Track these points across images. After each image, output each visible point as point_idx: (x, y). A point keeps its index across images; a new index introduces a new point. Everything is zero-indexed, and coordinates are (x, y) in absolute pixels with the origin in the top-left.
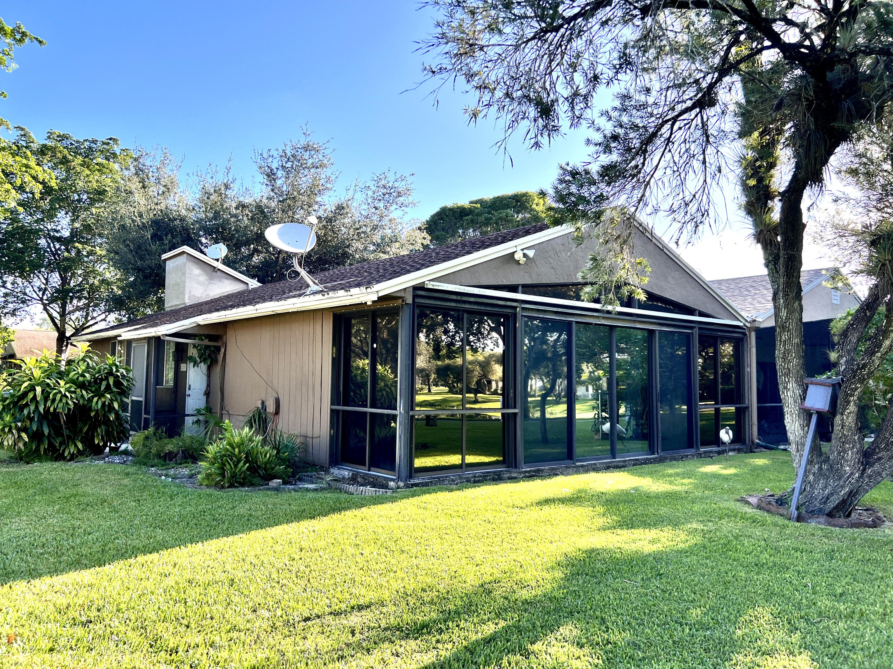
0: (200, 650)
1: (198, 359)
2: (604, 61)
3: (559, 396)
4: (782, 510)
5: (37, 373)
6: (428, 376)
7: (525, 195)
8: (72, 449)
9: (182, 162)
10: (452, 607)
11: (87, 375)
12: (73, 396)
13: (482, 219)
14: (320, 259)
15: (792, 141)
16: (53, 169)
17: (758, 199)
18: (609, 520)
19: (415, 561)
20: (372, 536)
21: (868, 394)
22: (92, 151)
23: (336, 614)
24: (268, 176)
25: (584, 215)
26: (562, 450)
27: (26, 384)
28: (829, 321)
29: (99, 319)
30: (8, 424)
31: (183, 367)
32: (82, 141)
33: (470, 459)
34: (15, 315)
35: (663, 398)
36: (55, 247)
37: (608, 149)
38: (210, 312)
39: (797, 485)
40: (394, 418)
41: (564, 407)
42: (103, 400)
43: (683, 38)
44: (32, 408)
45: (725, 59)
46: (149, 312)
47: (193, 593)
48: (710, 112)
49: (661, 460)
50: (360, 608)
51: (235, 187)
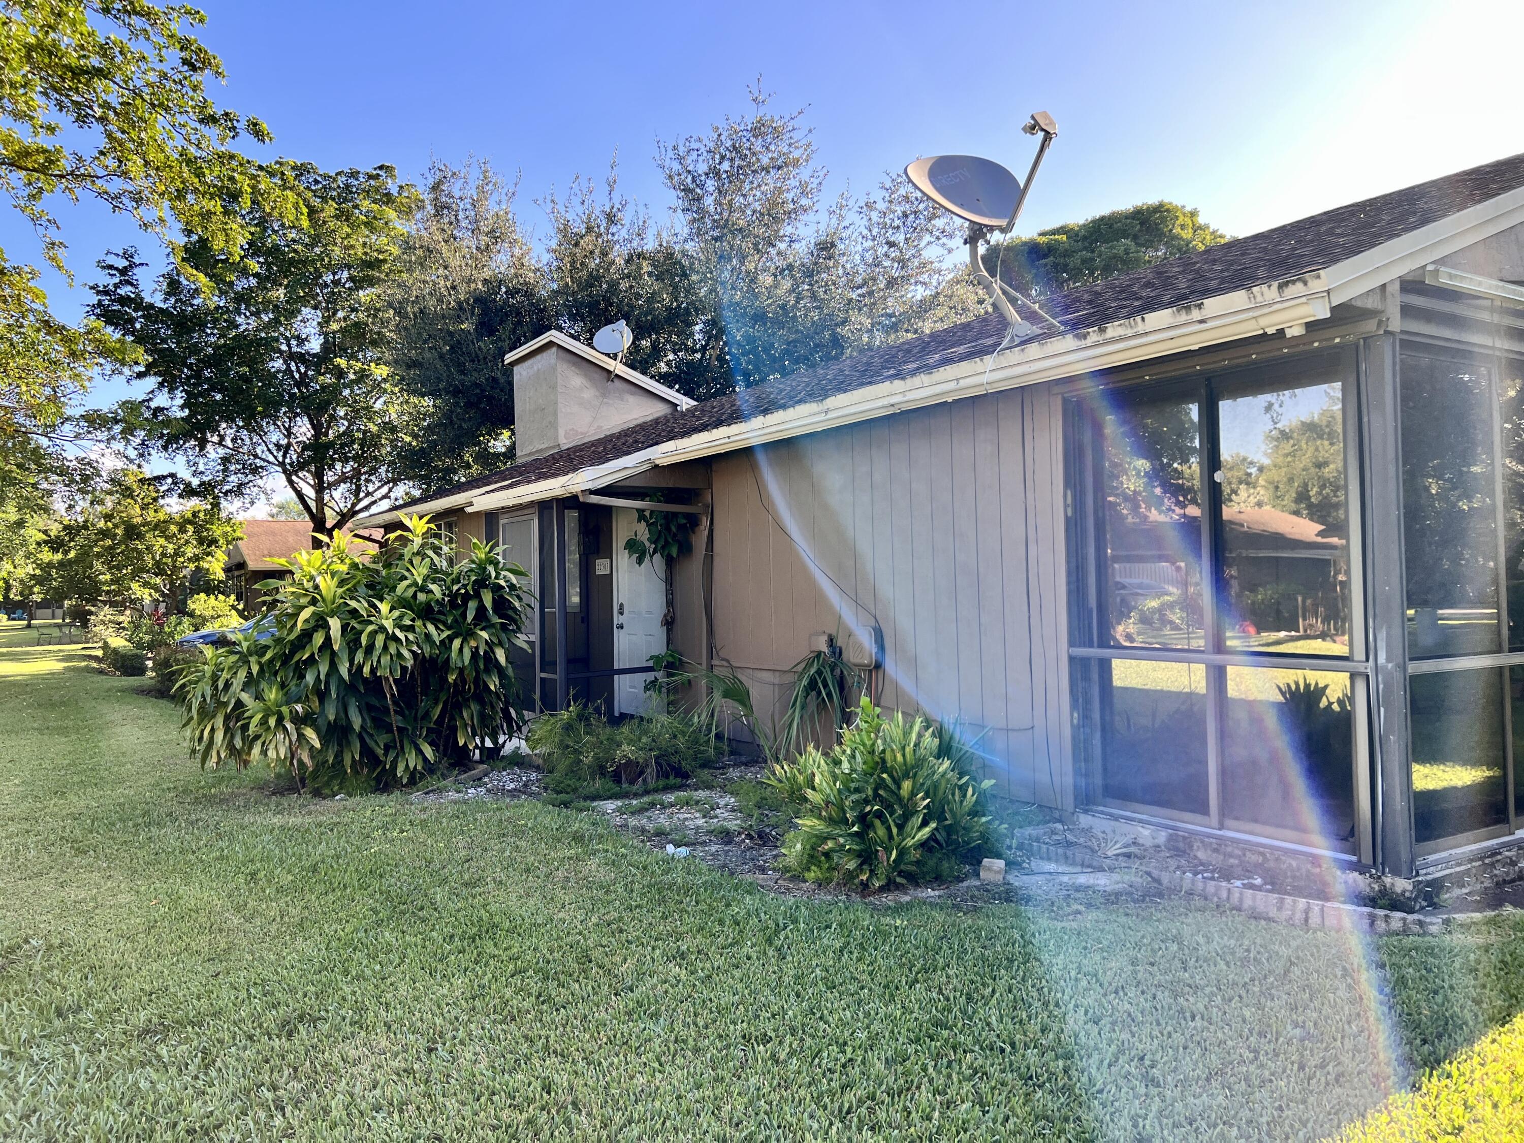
1: (647, 544)
5: (327, 585)
7: (1158, 209)
8: (413, 760)
9: (516, 185)
11: (434, 587)
12: (411, 637)
22: (351, 192)
24: (687, 190)
27: (306, 614)
29: (378, 495)
30: (275, 709)
31: (602, 566)
32: (334, 175)
34: (242, 494)
36: (298, 371)
42: (473, 644)
44: (324, 668)
51: (626, 217)
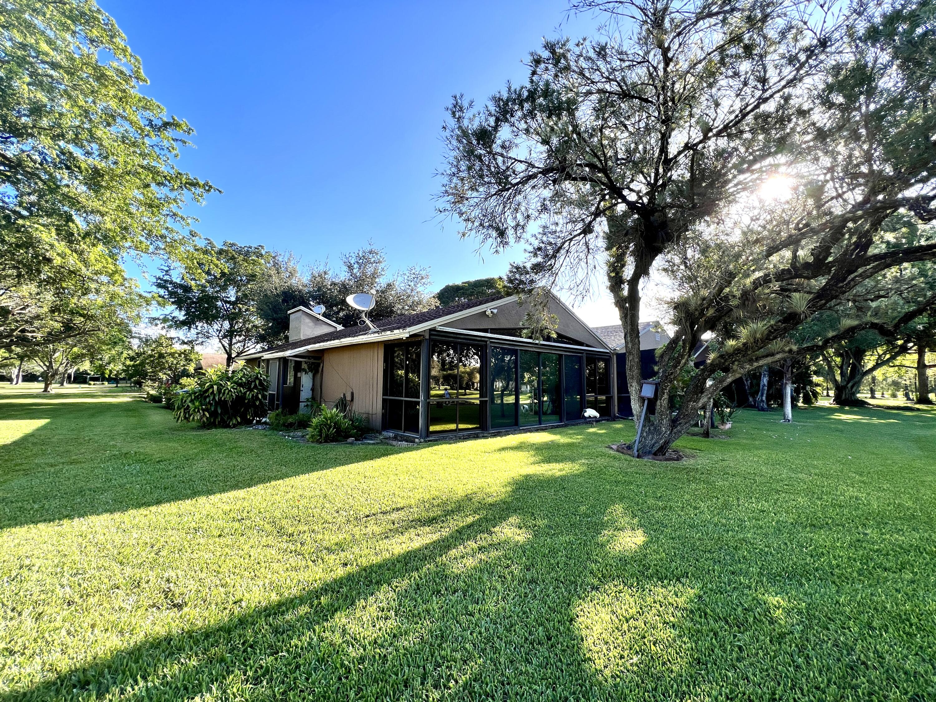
0: (306, 534)
1: (307, 370)
2: (533, 207)
3: (511, 391)
4: (629, 452)
5: (215, 378)
6: (438, 380)
7: (493, 279)
8: (234, 421)
9: (300, 259)
10: (450, 508)
11: (243, 379)
12: (235, 391)
13: (469, 292)
14: (377, 314)
15: (633, 253)
16: (226, 262)
17: (616, 284)
18: (537, 459)
19: (429, 483)
20: (405, 469)
21: (674, 388)
22: (249, 253)
23: (384, 513)
24: (349, 267)
25: (523, 291)
26: (512, 420)
27: (208, 384)
28: (654, 350)
29: (251, 347)
30: (197, 407)
31: (299, 375)
32: (243, 247)
33: (461, 426)
34: (203, 345)
35: (567, 392)
36: (226, 307)
37: (535, 255)
38: (315, 343)
39: (637, 438)
40: (418, 403)
41: (514, 397)
42: (253, 393)
43: (575, 197)
44: (212, 398)
45: (598, 208)
46: (280, 343)
47: (303, 502)
48: (589, 236)
49: (566, 426)
50: (398, 509)
